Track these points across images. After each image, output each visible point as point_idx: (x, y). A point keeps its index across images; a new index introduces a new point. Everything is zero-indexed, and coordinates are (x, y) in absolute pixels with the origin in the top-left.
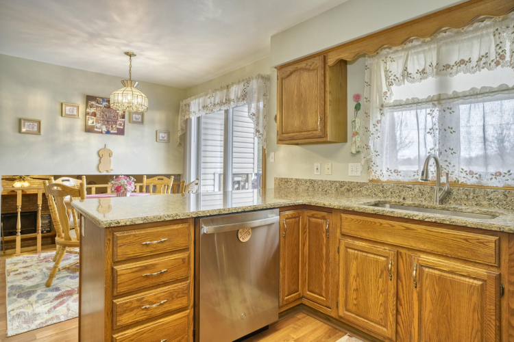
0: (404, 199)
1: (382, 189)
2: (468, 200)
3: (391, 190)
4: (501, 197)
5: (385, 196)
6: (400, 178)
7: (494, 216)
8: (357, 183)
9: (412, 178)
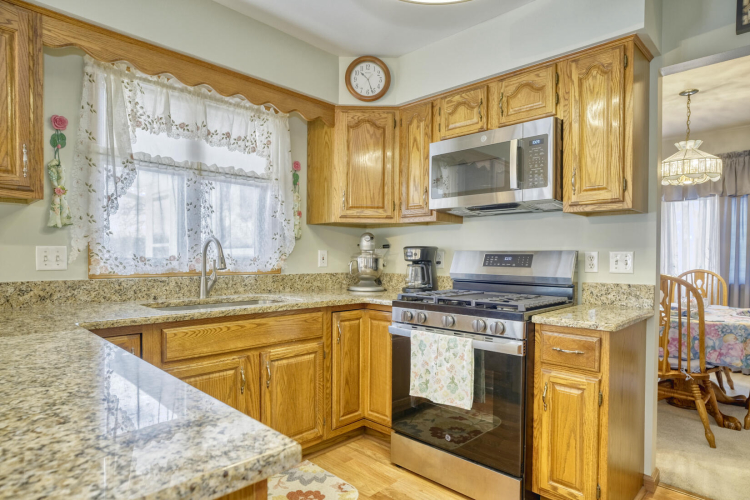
0: (155, 298)
1: (118, 287)
2: (228, 288)
3: (134, 288)
4: (253, 282)
5: (124, 298)
6: (148, 269)
7: (255, 302)
8: (65, 282)
9: (166, 268)
